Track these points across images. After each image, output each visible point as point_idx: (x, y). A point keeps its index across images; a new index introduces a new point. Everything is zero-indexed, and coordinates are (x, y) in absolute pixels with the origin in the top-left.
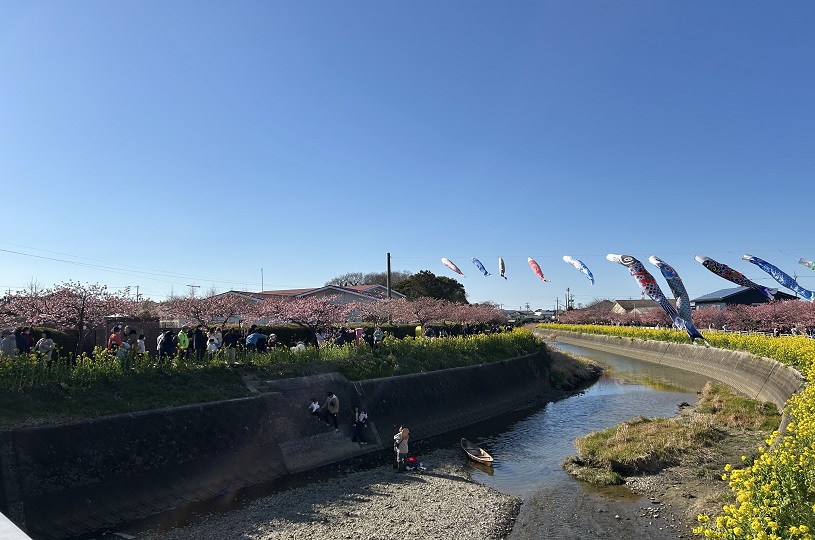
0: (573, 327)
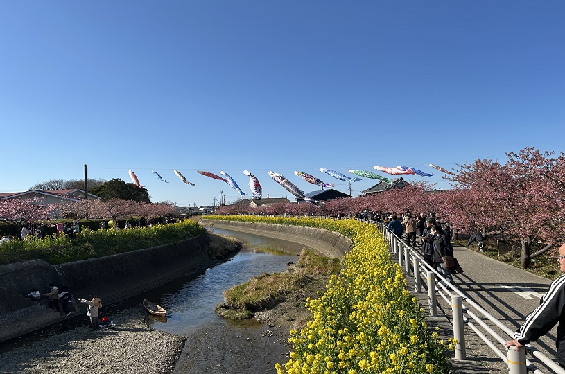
0: (225, 217)
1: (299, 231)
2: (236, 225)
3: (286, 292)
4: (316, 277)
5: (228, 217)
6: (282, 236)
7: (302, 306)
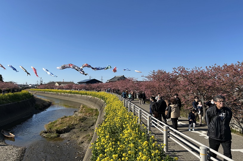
0: (42, 90)
1: (80, 97)
2: (48, 94)
3: (75, 124)
4: (88, 118)
5: (44, 90)
6: (71, 99)
7: (83, 131)
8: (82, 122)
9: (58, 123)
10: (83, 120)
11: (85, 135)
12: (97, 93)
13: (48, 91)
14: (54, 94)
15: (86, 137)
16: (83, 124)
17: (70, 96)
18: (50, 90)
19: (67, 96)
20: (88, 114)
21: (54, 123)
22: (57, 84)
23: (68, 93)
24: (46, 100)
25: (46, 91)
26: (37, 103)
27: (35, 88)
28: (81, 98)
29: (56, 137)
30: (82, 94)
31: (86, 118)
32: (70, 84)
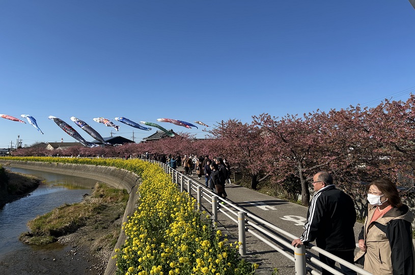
0: (22, 158)
1: (93, 169)
2: (34, 164)
3: (86, 218)
4: (110, 205)
5: (25, 158)
6: (77, 173)
7: (100, 228)
8: (99, 213)
9: (53, 216)
10: (100, 209)
11: (104, 236)
12: (126, 162)
13: (33, 160)
14: (45, 165)
15: (106, 238)
16: (100, 217)
17: (76, 168)
18: (37, 158)
19: (70, 168)
20: (109, 198)
21: (46, 217)
22: (50, 148)
23: (72, 162)
24: (29, 176)
25: (30, 160)
26: (11, 182)
27: (7, 155)
28: (95, 171)
29: (50, 243)
30: (97, 164)
31: (106, 206)
32: (76, 147)
